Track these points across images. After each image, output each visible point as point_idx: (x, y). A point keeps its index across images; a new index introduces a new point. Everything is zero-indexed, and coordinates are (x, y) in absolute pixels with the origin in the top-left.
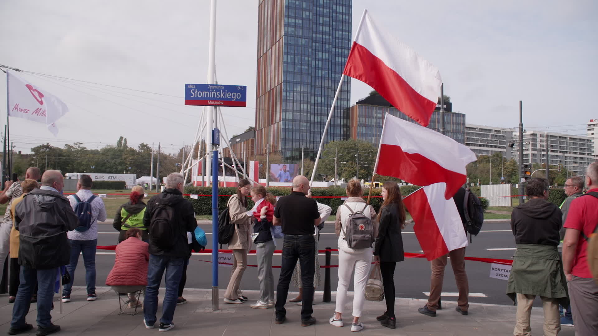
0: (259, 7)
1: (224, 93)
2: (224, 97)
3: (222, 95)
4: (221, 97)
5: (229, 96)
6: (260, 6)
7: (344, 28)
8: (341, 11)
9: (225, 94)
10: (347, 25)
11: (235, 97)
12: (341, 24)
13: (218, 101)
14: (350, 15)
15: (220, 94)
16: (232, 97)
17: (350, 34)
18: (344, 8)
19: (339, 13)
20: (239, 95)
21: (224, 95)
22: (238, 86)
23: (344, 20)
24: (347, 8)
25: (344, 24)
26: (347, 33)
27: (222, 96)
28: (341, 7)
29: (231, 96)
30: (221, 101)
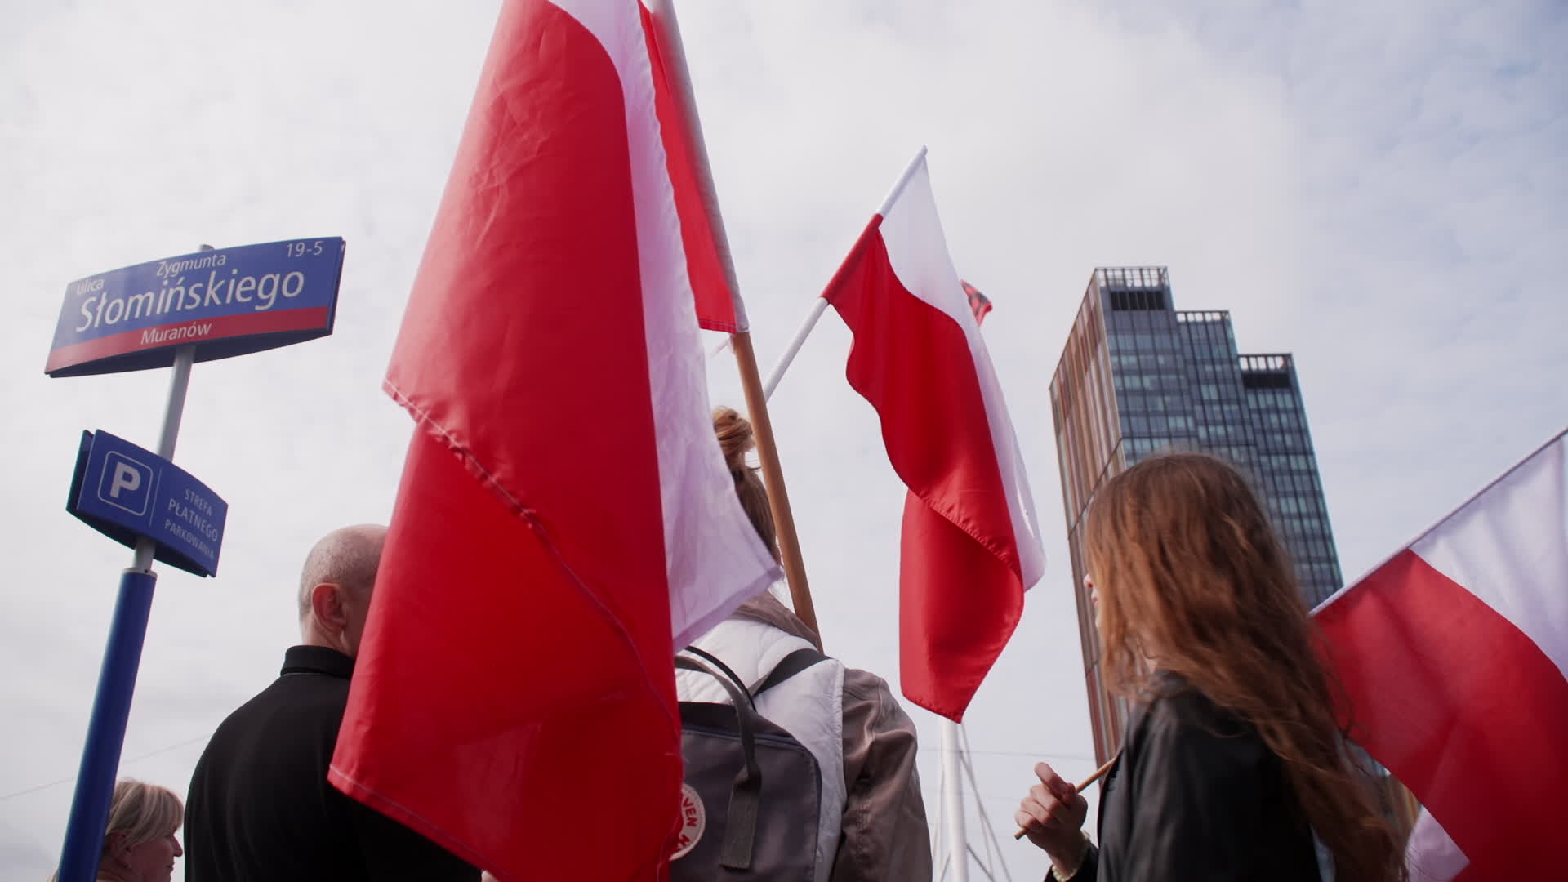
0: (1070, 538)
1: (222, 283)
2: (218, 302)
3: (211, 292)
4: (206, 303)
5: (244, 294)
6: (1073, 536)
7: (1313, 554)
8: (1294, 509)
9: (226, 286)
10: (1320, 543)
11: (273, 294)
12: (1301, 544)
13: (188, 325)
14: (1322, 516)
15: (202, 292)
16: (261, 295)
17: (1334, 566)
18: (1302, 501)
19: (1290, 516)
20: (295, 280)
21: (222, 293)
22: (295, 242)
23: (1308, 531)
24: (1311, 500)
25: (1310, 544)
26: (1325, 566)
27: (212, 300)
28: (1292, 501)
29: (255, 292)
30: (200, 323)
